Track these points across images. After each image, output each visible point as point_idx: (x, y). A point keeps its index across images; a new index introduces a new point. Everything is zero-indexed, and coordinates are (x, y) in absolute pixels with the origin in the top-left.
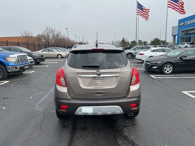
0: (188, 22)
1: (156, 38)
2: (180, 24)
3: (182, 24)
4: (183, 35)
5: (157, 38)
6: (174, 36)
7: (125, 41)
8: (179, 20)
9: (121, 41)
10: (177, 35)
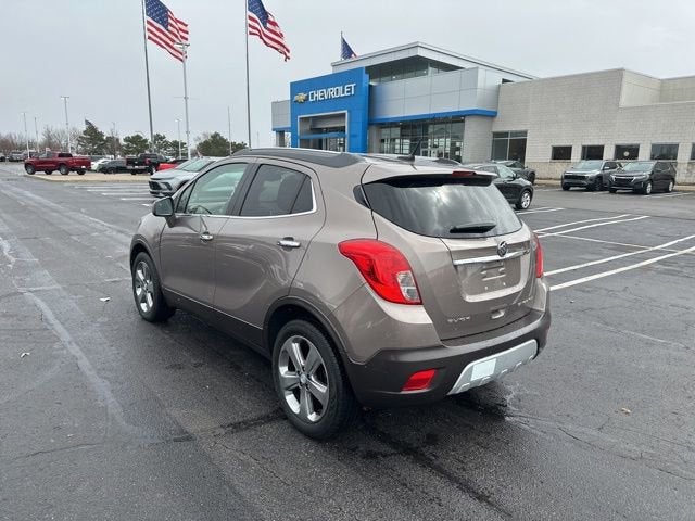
0: (318, 95)
1: (213, 133)
2: (296, 98)
3: (301, 97)
4: (307, 133)
5: (217, 134)
6: (281, 133)
7: (102, 134)
8: (292, 84)
9: (85, 132)
10: (288, 130)
